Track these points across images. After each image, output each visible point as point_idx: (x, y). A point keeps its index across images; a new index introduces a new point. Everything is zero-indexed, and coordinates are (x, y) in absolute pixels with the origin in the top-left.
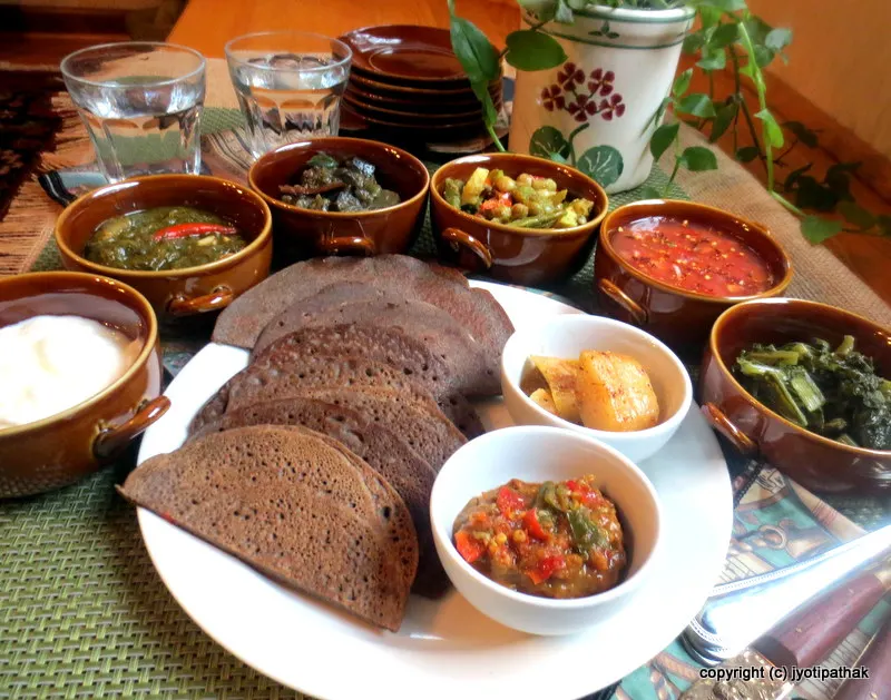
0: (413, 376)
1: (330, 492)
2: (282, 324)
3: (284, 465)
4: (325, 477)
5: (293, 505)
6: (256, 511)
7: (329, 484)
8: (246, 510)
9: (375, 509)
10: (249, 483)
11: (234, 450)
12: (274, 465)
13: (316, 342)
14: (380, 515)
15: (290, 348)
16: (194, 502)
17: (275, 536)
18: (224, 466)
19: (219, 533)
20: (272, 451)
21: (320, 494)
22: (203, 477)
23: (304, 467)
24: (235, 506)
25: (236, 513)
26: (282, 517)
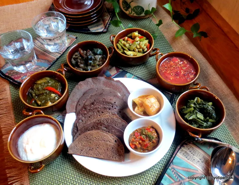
0: (111, 110)
1: (104, 141)
2: (80, 105)
3: (95, 138)
4: (103, 138)
5: (99, 145)
6: (93, 148)
7: (104, 139)
8: (91, 149)
9: (113, 141)
10: (90, 144)
11: (84, 138)
12: (93, 139)
13: (89, 108)
14: (115, 142)
15: (84, 111)
16: (81, 150)
17: (98, 152)
18: (84, 142)
19: (88, 155)
20: (91, 136)
21: (103, 142)
22: (81, 145)
23: (98, 138)
24: (89, 149)
25: (90, 150)
26: (98, 148)
